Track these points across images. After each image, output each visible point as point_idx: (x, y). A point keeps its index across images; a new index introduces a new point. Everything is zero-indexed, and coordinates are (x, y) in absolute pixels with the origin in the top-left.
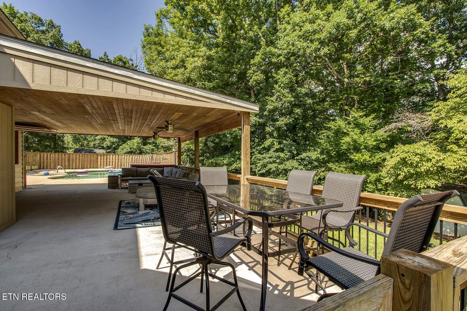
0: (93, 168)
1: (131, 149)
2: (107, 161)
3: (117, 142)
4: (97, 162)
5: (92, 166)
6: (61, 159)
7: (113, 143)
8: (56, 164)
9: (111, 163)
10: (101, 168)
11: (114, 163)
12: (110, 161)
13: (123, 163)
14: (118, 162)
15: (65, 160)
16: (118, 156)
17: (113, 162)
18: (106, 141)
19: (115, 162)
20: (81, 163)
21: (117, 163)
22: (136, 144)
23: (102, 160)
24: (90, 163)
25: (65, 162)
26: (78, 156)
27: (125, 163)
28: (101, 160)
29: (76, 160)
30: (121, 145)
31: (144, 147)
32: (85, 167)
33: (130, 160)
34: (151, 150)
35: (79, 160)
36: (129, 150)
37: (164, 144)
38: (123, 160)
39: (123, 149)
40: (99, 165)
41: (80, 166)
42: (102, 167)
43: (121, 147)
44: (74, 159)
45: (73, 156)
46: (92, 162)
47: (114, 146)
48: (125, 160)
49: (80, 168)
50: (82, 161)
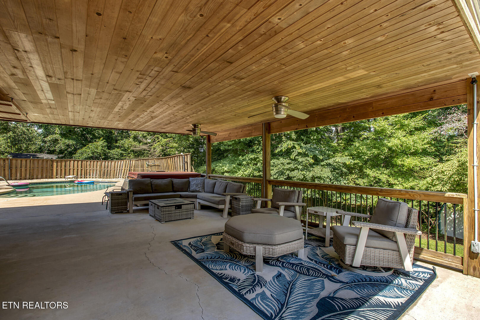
0: (46, 178)
1: (93, 153)
2: (65, 169)
3: (73, 145)
4: (52, 170)
5: (44, 176)
7: (68, 145)
9: (72, 171)
10: (57, 178)
11: (75, 171)
12: (70, 169)
13: (88, 171)
14: (81, 170)
15: (4, 167)
16: (82, 162)
17: (74, 169)
18: (58, 143)
19: (78, 170)
20: (28, 172)
21: (80, 170)
22: (100, 148)
23: (59, 167)
24: (42, 171)
25: (4, 170)
26: (24, 162)
27: (91, 172)
28: (57, 167)
29: (21, 167)
30: (79, 149)
31: (111, 151)
32: (35, 177)
33: (98, 167)
34: (119, 155)
35: (26, 167)
36: (91, 155)
37: (135, 147)
38: (88, 167)
39: (82, 154)
40: (55, 174)
41: (28, 176)
42: (59, 176)
43: (79, 151)
44: (19, 166)
45: (16, 163)
46: (45, 170)
47: (69, 150)
48: (92, 167)
50: (30, 170)
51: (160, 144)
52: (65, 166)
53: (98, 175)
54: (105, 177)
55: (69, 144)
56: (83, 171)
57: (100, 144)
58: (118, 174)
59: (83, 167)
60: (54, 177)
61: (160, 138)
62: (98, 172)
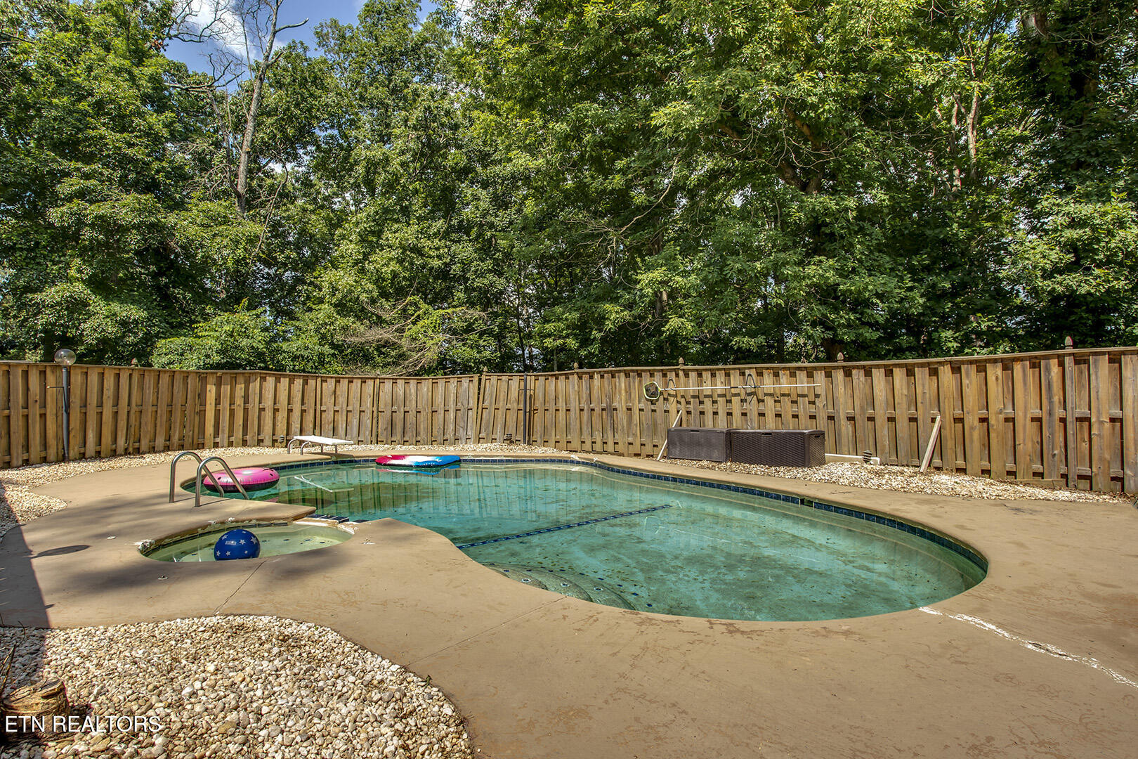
2: (246, 410)
3: (141, 323)
4: (202, 413)
5: (175, 439)
9: (268, 415)
11: (280, 416)
12: (262, 410)
13: (328, 415)
14: (303, 411)
15: (43, 406)
16: (305, 382)
19: (290, 411)
20: (122, 424)
21: (297, 414)
23: (225, 403)
24: (169, 418)
25: (43, 416)
26: (109, 382)
27: (341, 418)
28: (218, 402)
29: (100, 404)
30: (157, 336)
32: (144, 444)
33: (368, 401)
35: (116, 404)
38: (328, 400)
40: (210, 429)
41: (121, 442)
44: (93, 399)
45: (86, 385)
46: (177, 415)
48: (342, 400)
49: (120, 450)
50: (129, 412)
52: (246, 399)
59: (310, 400)
60: (207, 441)
62: (369, 422)
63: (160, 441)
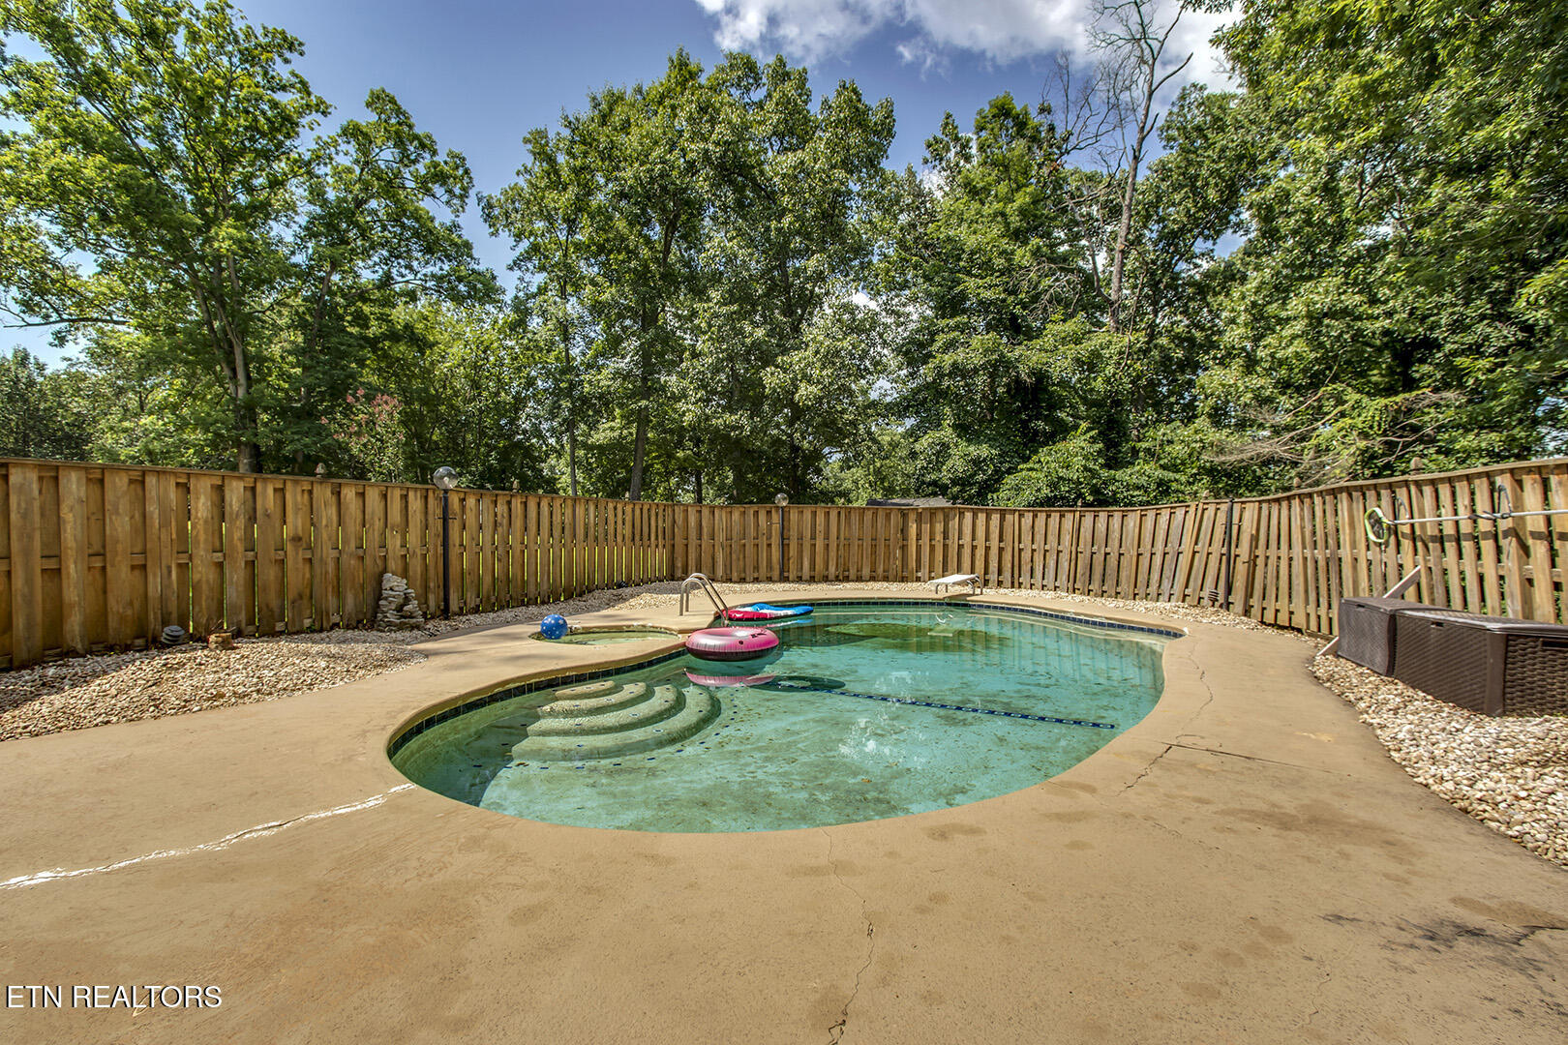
1: (1053, 486)
2: (945, 546)
3: (992, 460)
4: (904, 548)
5: (880, 570)
6: (753, 533)
7: (977, 463)
8: (734, 556)
9: (967, 552)
10: (918, 582)
11: (980, 553)
12: (960, 547)
13: (1026, 556)
14: (1001, 550)
15: (769, 537)
16: (1002, 520)
17: (974, 548)
19: (987, 549)
20: (833, 554)
21: (994, 552)
22: (1078, 462)
23: (926, 538)
24: (874, 553)
25: (769, 545)
26: (820, 518)
27: (1038, 558)
28: (919, 537)
29: (813, 537)
30: (1009, 471)
31: (1119, 474)
32: (852, 573)
33: (1066, 539)
34: (1153, 486)
35: (827, 537)
36: (1046, 491)
37: (1221, 451)
38: (1026, 538)
39: (1018, 489)
40: (912, 563)
41: (832, 569)
42: (924, 572)
43: (1010, 480)
45: (800, 521)
46: (881, 550)
47: (980, 477)
48: (1040, 537)
49: (832, 576)
50: (838, 545)
51: (1352, 427)
52: (945, 535)
53: (1065, 577)
54: (1095, 586)
55: (979, 457)
56: (1007, 557)
57: (1076, 451)
58: (1155, 576)
59: (1008, 537)
60: (909, 574)
61: (1352, 396)
62: (1066, 564)
63: (866, 572)
